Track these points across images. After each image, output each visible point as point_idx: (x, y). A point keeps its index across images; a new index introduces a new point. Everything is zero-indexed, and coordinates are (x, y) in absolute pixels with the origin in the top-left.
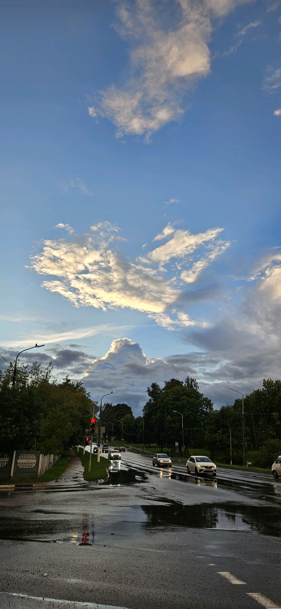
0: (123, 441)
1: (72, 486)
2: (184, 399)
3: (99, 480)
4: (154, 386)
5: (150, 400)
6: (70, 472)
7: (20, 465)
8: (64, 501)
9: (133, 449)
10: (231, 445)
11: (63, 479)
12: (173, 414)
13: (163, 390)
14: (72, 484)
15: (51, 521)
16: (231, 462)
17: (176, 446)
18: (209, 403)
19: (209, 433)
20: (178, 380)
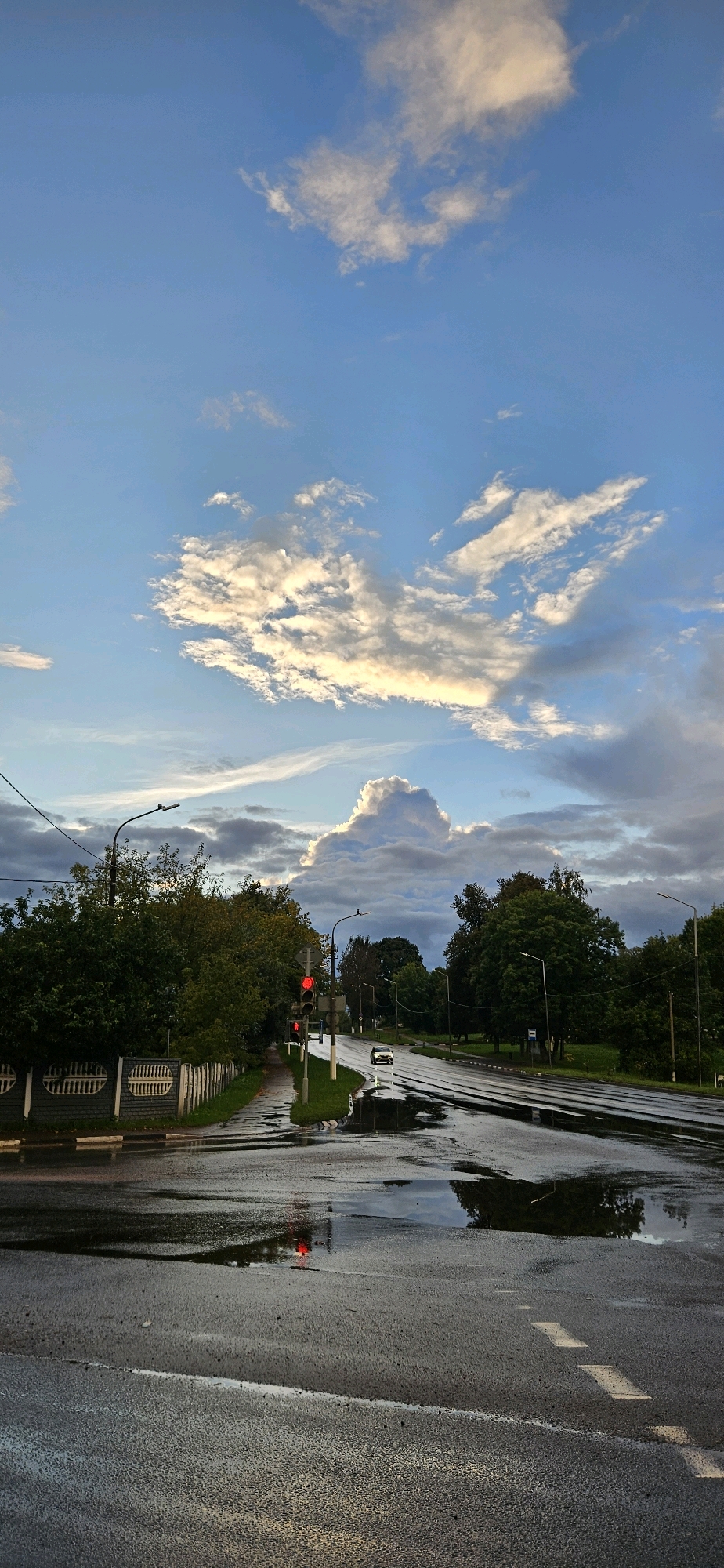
0: (399, 1027)
1: (259, 1137)
2: (548, 923)
3: (325, 1123)
4: (471, 892)
5: (463, 928)
6: (262, 1103)
7: (135, 1089)
8: (230, 1170)
9: (424, 1047)
10: (672, 1034)
11: (242, 1120)
12: (521, 960)
13: (495, 900)
14: (258, 1132)
15: (188, 1216)
16: (674, 1075)
17: (531, 1038)
18: (612, 932)
19: (616, 1004)
20: (532, 876)
